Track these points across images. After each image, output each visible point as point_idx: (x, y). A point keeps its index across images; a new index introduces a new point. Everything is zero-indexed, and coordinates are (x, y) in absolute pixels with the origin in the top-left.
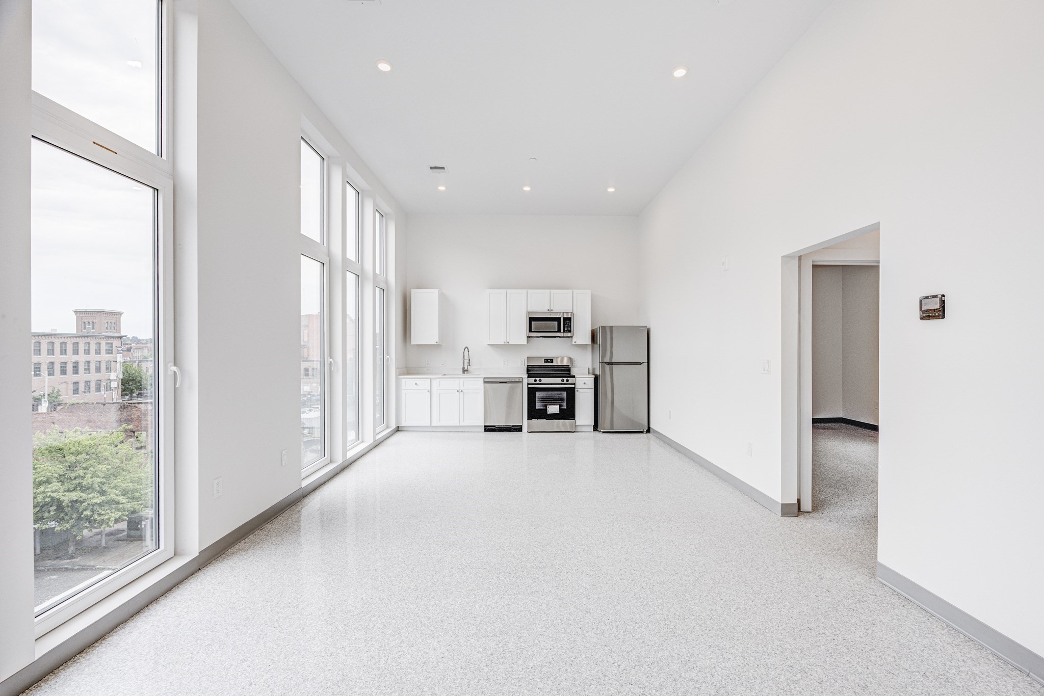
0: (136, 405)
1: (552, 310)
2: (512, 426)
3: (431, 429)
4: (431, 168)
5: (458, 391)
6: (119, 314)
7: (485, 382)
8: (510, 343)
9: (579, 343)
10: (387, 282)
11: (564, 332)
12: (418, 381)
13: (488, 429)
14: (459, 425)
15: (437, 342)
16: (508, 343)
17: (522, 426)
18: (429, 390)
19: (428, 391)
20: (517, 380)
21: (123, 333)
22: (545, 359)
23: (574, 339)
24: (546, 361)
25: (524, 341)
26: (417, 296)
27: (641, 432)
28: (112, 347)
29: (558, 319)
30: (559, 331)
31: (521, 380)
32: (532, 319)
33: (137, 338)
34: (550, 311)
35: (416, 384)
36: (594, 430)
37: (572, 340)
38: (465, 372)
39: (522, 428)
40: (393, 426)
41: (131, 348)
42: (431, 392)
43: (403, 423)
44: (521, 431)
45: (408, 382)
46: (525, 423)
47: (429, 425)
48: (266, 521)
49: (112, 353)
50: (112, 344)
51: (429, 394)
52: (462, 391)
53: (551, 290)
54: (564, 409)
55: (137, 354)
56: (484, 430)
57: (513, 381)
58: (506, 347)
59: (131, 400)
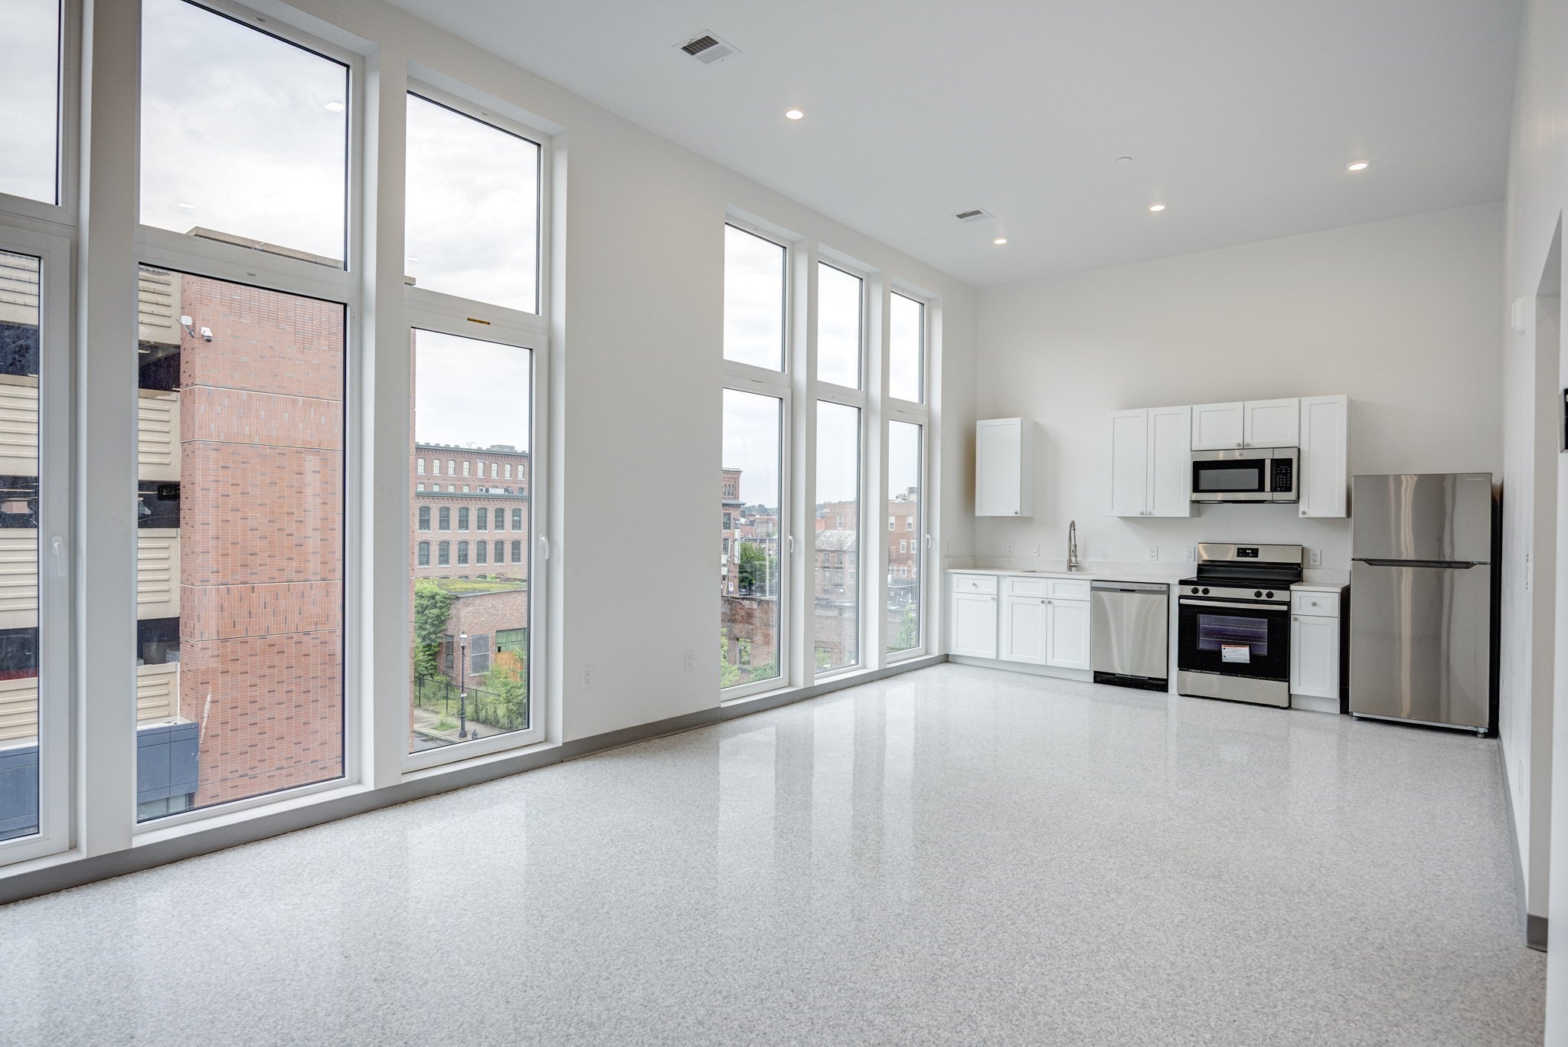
0: (741, 601)
1: (1248, 445)
2: (1149, 678)
3: (995, 666)
4: (960, 216)
5: (1043, 602)
6: (738, 472)
7: (1093, 589)
8: (1156, 514)
9: (1313, 513)
10: (929, 413)
11: (1272, 490)
12: (979, 580)
13: (1101, 678)
14: (1044, 664)
15: (1016, 513)
16: (1150, 513)
17: (1167, 680)
18: (996, 597)
19: (993, 599)
20: (1156, 587)
21: (741, 500)
22: (1239, 549)
23: (1303, 506)
24: (1242, 552)
25: (1185, 511)
26: (988, 430)
27: (1474, 734)
28: (729, 519)
29: (1259, 464)
30: (1261, 489)
31: (1164, 588)
32: (1198, 467)
33: (763, 506)
34: (1243, 447)
35: (974, 585)
36: (1341, 713)
37: (1298, 509)
38: (1073, 569)
39: (1167, 685)
40: (936, 652)
41: (755, 521)
42: (998, 600)
43: (954, 651)
44: (1167, 691)
45: (963, 582)
46: (1174, 674)
47: (995, 658)
48: (657, 735)
49: (729, 528)
50: (729, 514)
51: (994, 603)
52: (1050, 602)
53: (1246, 403)
54: (1263, 657)
55: (760, 530)
56: (1093, 681)
57: (1148, 589)
58: (1144, 522)
59: (749, 594)
